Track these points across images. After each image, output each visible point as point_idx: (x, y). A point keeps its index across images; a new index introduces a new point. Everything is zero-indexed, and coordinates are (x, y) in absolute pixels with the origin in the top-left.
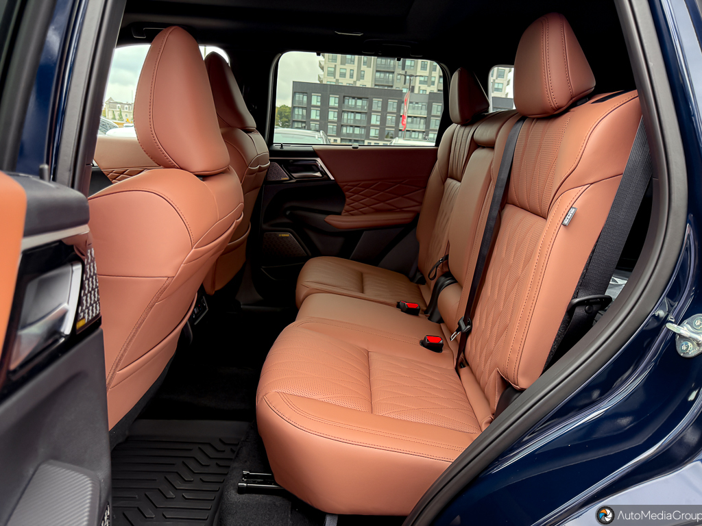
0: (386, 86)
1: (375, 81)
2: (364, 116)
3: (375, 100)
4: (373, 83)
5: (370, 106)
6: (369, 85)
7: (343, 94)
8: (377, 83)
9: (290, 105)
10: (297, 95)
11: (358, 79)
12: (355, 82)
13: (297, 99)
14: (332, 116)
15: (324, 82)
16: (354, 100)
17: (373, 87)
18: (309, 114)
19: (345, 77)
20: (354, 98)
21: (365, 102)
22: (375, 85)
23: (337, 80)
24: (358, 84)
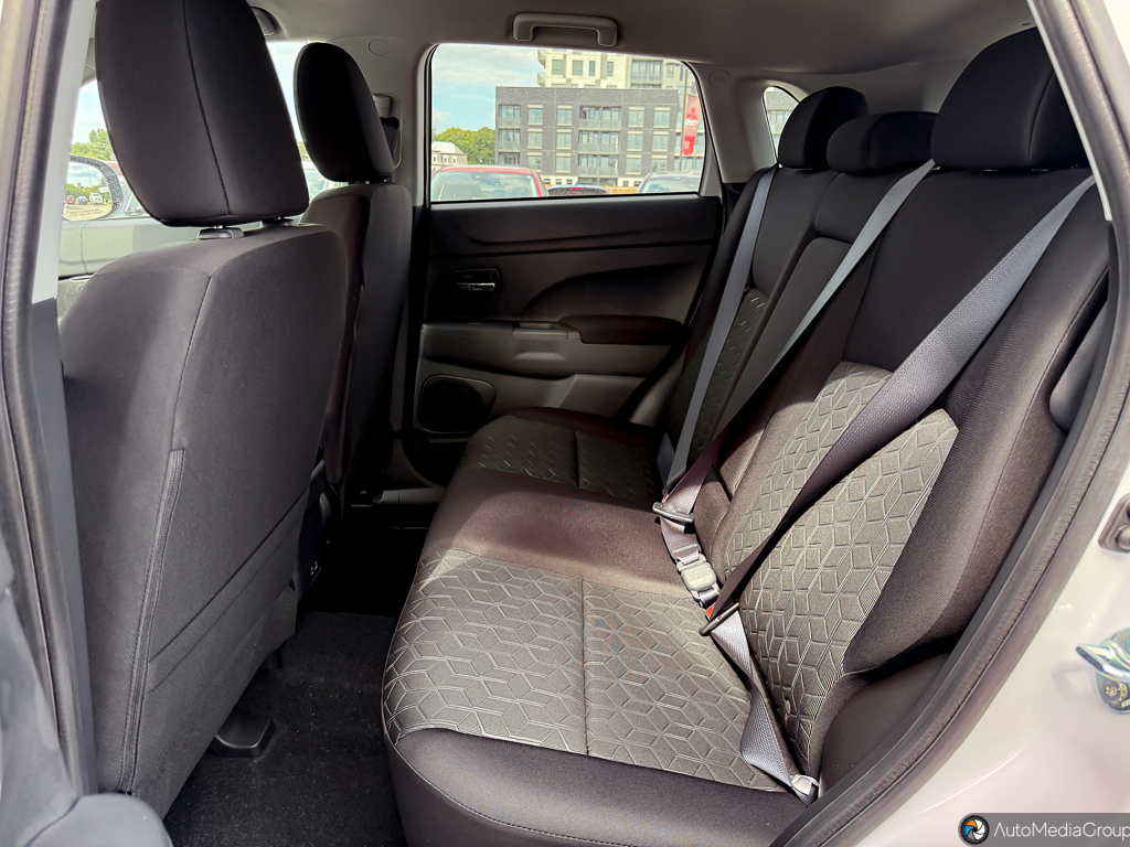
0: (649, 85)
1: (633, 77)
2: (615, 138)
3: (633, 110)
4: (629, 81)
5: (625, 122)
6: (621, 85)
7: (580, 103)
8: (634, 82)
9: (493, 127)
10: (504, 110)
11: (602, 77)
12: (598, 82)
13: (504, 116)
14: (563, 142)
15: (548, 85)
16: (597, 112)
17: (629, 87)
18: (524, 141)
19: (581, 74)
20: (597, 108)
21: (616, 114)
22: (632, 84)
23: (569, 80)
24: (604, 85)
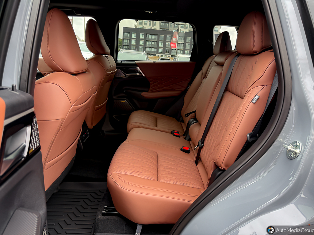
0: (165, 29)
2: (156, 43)
3: (161, 36)
7: (146, 33)
10: (125, 33)
14: (141, 43)
15: (137, 27)
17: (160, 29)
18: (130, 42)
19: (147, 25)
20: (151, 35)
21: (156, 36)
23: (143, 26)
24: (153, 28)
